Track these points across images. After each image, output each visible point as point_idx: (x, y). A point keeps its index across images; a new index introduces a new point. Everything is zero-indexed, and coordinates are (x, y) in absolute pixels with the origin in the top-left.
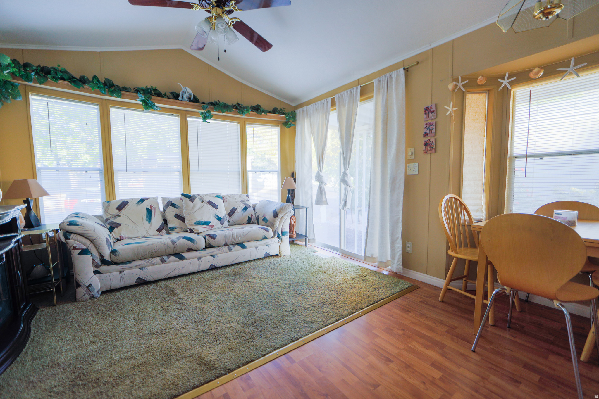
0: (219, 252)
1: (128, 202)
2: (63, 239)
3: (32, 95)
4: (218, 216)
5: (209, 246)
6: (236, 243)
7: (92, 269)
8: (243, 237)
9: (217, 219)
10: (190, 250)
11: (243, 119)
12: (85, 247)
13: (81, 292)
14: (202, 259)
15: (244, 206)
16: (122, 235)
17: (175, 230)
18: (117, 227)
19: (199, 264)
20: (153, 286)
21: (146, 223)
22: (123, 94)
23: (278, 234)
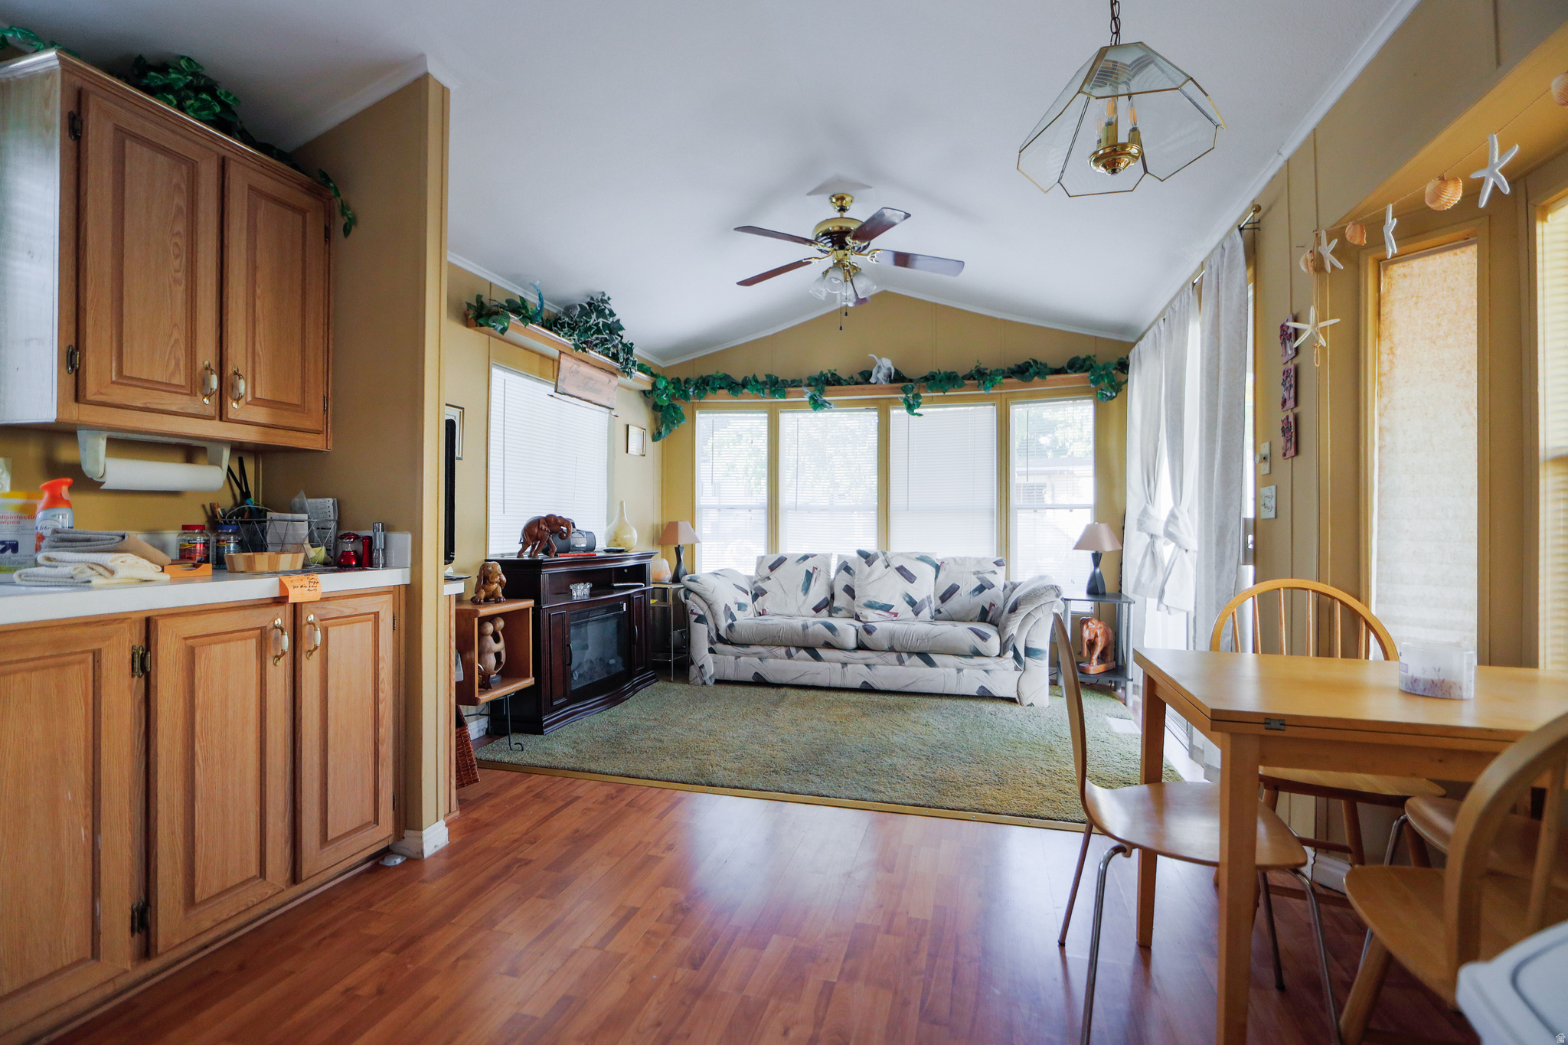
0: (880, 661)
1: (786, 559)
2: (683, 600)
3: (700, 413)
4: (910, 597)
5: (861, 647)
6: (916, 651)
7: (706, 645)
8: (926, 640)
9: (908, 602)
10: (828, 645)
11: (1003, 396)
12: (701, 613)
14: (849, 666)
15: (978, 584)
16: (765, 608)
17: (840, 612)
18: (762, 595)
19: (843, 674)
20: (773, 691)
21: (801, 594)
23: (1015, 650)
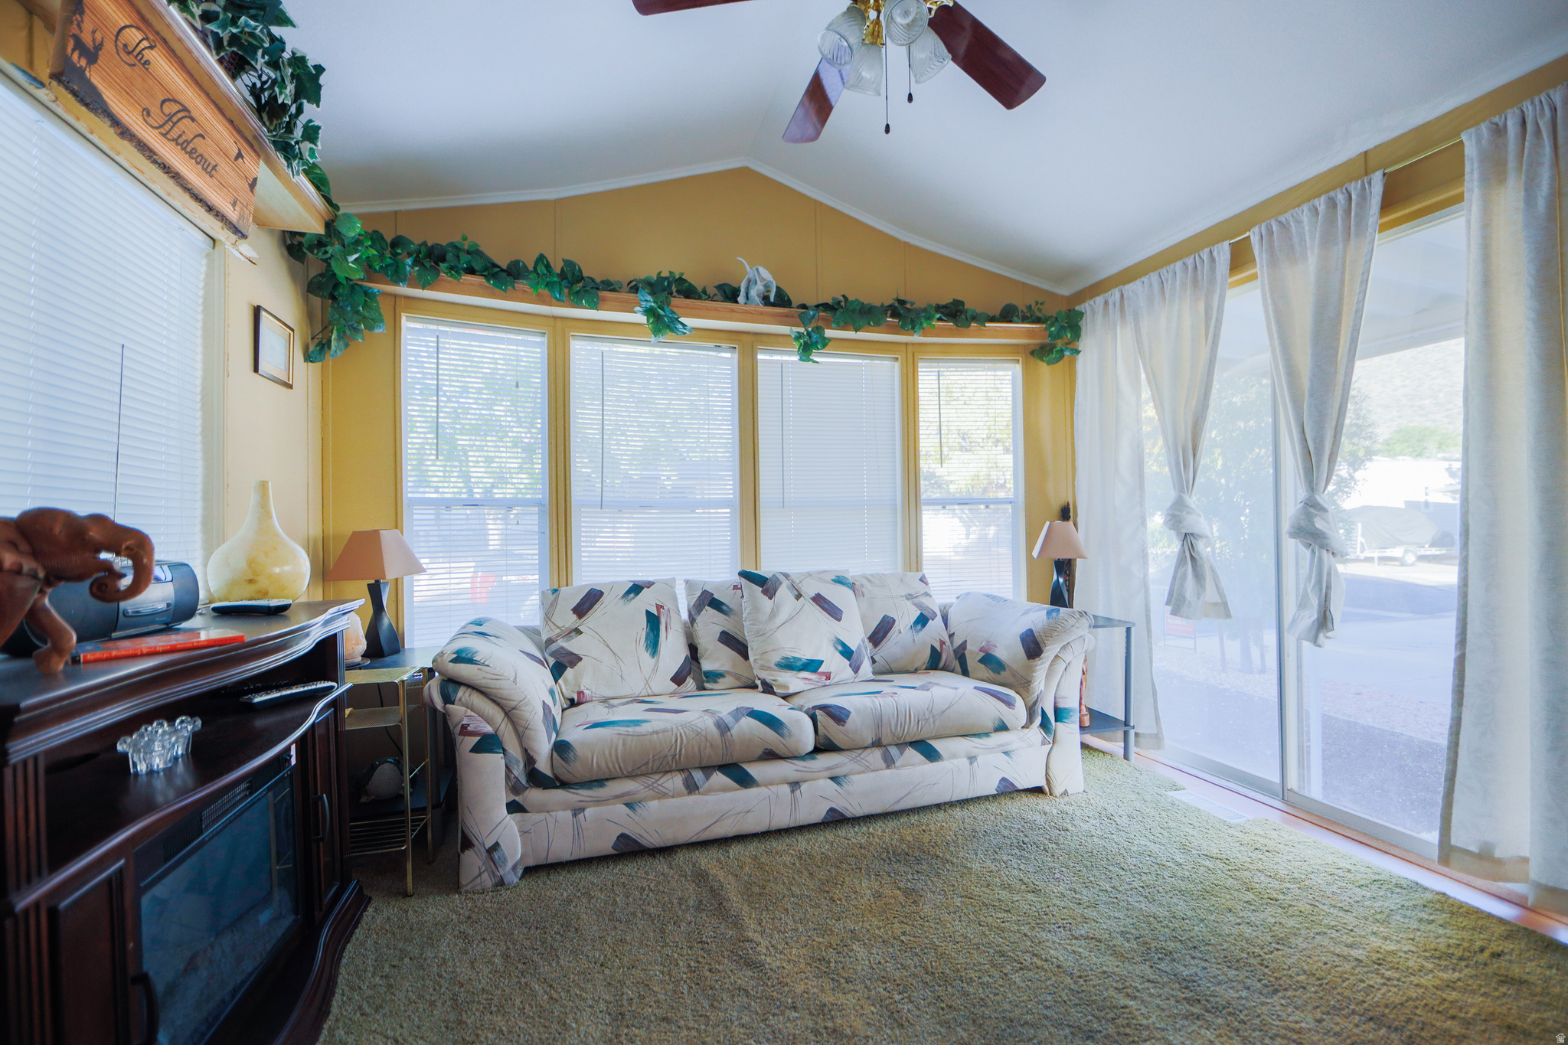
0: (856, 767)
1: (601, 594)
2: (438, 702)
3: (409, 319)
4: (843, 645)
5: (824, 747)
6: (908, 740)
7: (500, 796)
8: (931, 720)
9: (842, 653)
10: (770, 755)
11: (910, 348)
12: (489, 729)
13: (472, 862)
14: (804, 787)
15: (916, 614)
16: (583, 688)
17: (721, 680)
18: (573, 665)
19: (794, 803)
20: (661, 865)
21: (645, 656)
22: (604, 299)
